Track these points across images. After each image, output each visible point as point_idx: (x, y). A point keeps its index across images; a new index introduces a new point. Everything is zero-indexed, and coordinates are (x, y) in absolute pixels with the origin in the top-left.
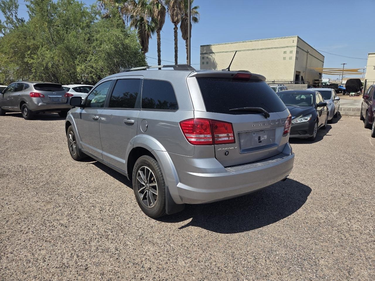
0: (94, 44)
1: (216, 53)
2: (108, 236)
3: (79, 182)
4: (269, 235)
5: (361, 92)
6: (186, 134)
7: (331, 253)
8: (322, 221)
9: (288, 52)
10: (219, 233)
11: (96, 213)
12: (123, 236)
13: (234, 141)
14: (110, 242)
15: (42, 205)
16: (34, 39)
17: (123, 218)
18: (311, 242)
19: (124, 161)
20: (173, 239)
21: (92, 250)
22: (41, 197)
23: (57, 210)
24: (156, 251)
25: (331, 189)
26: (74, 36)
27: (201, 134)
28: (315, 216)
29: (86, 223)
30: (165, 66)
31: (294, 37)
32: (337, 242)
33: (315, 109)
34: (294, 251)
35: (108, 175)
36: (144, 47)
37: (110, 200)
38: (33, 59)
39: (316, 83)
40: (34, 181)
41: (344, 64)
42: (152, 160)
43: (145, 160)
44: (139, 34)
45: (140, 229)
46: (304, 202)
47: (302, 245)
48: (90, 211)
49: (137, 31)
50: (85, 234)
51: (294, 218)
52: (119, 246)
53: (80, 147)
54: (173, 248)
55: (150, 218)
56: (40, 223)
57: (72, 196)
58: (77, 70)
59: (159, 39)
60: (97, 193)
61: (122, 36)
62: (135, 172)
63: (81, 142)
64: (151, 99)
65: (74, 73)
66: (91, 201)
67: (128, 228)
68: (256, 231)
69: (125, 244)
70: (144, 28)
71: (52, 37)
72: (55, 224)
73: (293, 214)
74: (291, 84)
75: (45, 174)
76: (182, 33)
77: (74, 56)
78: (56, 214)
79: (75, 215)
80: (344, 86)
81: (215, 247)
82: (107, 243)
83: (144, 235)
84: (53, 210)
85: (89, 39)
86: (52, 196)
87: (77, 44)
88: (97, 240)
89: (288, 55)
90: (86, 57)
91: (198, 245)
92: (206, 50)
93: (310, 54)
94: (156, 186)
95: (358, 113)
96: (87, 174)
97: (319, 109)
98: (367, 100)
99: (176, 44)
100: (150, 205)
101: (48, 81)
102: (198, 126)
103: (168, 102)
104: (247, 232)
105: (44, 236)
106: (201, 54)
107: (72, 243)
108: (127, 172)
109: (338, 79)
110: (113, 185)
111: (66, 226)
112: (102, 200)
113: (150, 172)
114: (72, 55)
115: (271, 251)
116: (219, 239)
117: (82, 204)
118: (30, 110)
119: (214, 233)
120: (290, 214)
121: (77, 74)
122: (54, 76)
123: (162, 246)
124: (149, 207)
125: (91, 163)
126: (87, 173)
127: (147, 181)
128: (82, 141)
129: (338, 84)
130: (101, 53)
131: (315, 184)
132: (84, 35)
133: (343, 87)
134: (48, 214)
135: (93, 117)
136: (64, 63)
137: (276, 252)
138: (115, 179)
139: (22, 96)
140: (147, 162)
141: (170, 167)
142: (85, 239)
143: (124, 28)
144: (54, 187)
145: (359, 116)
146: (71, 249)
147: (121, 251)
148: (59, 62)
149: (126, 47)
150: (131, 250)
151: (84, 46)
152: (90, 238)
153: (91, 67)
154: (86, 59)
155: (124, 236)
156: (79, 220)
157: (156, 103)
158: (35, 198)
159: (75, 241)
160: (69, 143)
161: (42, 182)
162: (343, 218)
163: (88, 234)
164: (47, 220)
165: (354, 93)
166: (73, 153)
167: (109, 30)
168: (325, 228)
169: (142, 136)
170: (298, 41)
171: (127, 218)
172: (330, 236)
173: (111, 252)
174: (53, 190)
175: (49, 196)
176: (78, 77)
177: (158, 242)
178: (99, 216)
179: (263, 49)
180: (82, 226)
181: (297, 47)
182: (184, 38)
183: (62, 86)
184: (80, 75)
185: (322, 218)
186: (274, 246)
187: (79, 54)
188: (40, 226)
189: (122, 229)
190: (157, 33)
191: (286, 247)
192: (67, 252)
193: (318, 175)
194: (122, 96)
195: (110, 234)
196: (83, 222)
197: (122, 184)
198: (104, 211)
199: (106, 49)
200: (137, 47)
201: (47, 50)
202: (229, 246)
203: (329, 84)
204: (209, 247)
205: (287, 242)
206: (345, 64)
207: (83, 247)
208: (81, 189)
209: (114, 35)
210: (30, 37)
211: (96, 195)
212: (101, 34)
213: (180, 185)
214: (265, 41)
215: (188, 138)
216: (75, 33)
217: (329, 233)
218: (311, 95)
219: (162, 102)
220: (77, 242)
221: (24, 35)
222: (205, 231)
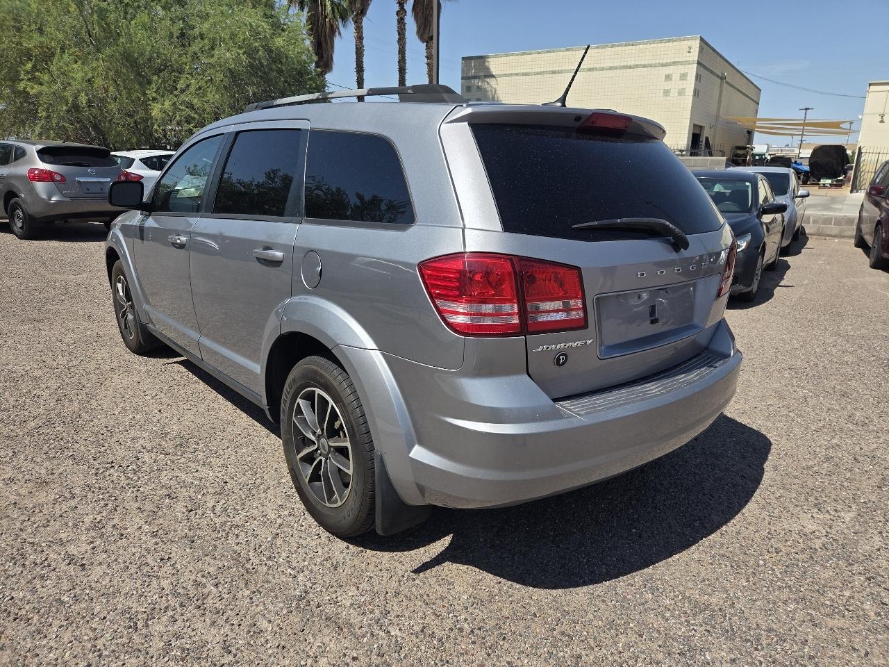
0: (195, 47)
1: (500, 76)
2: (203, 600)
3: (138, 417)
4: (674, 592)
5: (845, 177)
6: (438, 302)
7: (863, 655)
8: (817, 544)
9: (676, 77)
10: (531, 588)
11: (176, 519)
12: (248, 600)
13: (583, 324)
14: (208, 621)
15: (24, 491)
16: (41, 31)
17: (253, 534)
18: (799, 616)
19: (258, 369)
20: (396, 608)
21: (152, 651)
22: (26, 466)
23: (64, 508)
24: (345, 655)
25: (823, 440)
26: (144, 25)
27: (485, 302)
28: (796, 528)
29: (144, 552)
30: (373, 92)
31: (692, 39)
32: (872, 614)
33: (757, 220)
34: (756, 649)
35: (219, 396)
36: (322, 57)
37: (219, 475)
38: (41, 84)
39: (737, 155)
40: (13, 416)
41: (806, 109)
42: (337, 371)
43: (316, 372)
44: (311, 24)
45: (302, 574)
46: (757, 481)
47: (774, 626)
48: (160, 513)
49: (305, 15)
50: (135, 592)
51: (738, 533)
52: (234, 635)
53: (144, 320)
54: (397, 641)
55: (330, 535)
56: (9, 552)
57: (112, 462)
58: (153, 114)
59: (360, 38)
60: (184, 453)
61: (265, 26)
62: (288, 401)
63: (146, 307)
64: (339, 190)
65: (145, 120)
66: (164, 480)
67: (265, 568)
68: (637, 577)
69: (254, 629)
70: (322, 8)
71: (87, 28)
72: (53, 556)
73: (732, 521)
74: (682, 155)
75: (45, 395)
76: (416, 25)
77: (143, 77)
78: (58, 524)
79: (114, 526)
80: (806, 162)
81: (521, 636)
82: (199, 625)
83: (311, 595)
84: (53, 508)
85: (182, 35)
86: (55, 462)
87: (153, 46)
88: (170, 613)
89: (675, 85)
90: (174, 82)
91: (472, 632)
92: (476, 68)
93: (727, 83)
94: (346, 448)
95: (849, 230)
96: (163, 395)
97: (767, 218)
98: (878, 198)
99: (402, 52)
100: (329, 500)
101: (81, 142)
102: (478, 277)
103: (381, 200)
104: (612, 582)
105: (12, 598)
106: (463, 78)
107: (95, 623)
108: (264, 401)
109: (787, 146)
110: (229, 429)
111: (83, 565)
112: (196, 474)
113: (330, 406)
114: (140, 75)
115: (689, 650)
116: (533, 610)
117: (138, 490)
118: (30, 215)
119: (517, 586)
120: (726, 521)
121: (152, 124)
122: (95, 127)
123: (364, 636)
124: (328, 505)
125: (175, 363)
126: (161, 390)
127: (322, 430)
128: (148, 302)
129: (790, 159)
130: (213, 71)
131: (778, 424)
132: (168, 22)
133: (801, 164)
134: (35, 523)
135: (171, 239)
136: (120, 94)
137: (704, 655)
138: (238, 411)
139: (10, 177)
140: (321, 375)
141: (390, 397)
142: (133, 610)
143: (272, 7)
144: (65, 434)
145: (850, 237)
146: (89, 646)
147: (239, 655)
148: (106, 91)
149: (277, 58)
150: (270, 652)
151: (171, 53)
152: (151, 606)
153: (187, 107)
154: (174, 84)
155: (251, 599)
156: (123, 542)
157: (352, 203)
158: (8, 469)
159: (105, 618)
160: (117, 305)
161: (35, 417)
162: (872, 533)
163: (145, 594)
164: (29, 543)
165: (829, 181)
166: (127, 332)
167: (232, 12)
168: (828, 565)
169: (305, 299)
170: (701, 50)
171: (265, 535)
172: (847, 593)
173: (209, 660)
174: (62, 444)
175: (47, 464)
176: (156, 131)
177: (352, 621)
178: (182, 529)
179: (615, 68)
180: (131, 563)
181: (699, 63)
182: (422, 38)
183: (112, 153)
184: (159, 126)
185: (817, 533)
186: (696, 631)
187: (158, 72)
188: (8, 564)
189: (248, 575)
190: (356, 22)
191: (730, 634)
192: (75, 657)
193: (781, 398)
194: (261, 178)
195: (210, 592)
196: (134, 550)
197: (256, 423)
198: (200, 512)
199: (227, 61)
200: (304, 57)
201: (76, 62)
202: (563, 633)
203: (769, 158)
204: (504, 639)
205: (730, 619)
206: (808, 109)
207: (125, 640)
208: (141, 442)
209: (246, 25)
210: (29, 26)
211: (180, 461)
212: (211, 20)
213: (419, 453)
214: (620, 48)
215: (446, 315)
216: (146, 18)
217: (843, 584)
218: (747, 184)
219: (367, 198)
220: (108, 623)
221: (15, 20)
222: (489, 579)
